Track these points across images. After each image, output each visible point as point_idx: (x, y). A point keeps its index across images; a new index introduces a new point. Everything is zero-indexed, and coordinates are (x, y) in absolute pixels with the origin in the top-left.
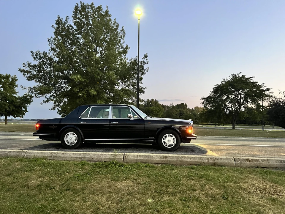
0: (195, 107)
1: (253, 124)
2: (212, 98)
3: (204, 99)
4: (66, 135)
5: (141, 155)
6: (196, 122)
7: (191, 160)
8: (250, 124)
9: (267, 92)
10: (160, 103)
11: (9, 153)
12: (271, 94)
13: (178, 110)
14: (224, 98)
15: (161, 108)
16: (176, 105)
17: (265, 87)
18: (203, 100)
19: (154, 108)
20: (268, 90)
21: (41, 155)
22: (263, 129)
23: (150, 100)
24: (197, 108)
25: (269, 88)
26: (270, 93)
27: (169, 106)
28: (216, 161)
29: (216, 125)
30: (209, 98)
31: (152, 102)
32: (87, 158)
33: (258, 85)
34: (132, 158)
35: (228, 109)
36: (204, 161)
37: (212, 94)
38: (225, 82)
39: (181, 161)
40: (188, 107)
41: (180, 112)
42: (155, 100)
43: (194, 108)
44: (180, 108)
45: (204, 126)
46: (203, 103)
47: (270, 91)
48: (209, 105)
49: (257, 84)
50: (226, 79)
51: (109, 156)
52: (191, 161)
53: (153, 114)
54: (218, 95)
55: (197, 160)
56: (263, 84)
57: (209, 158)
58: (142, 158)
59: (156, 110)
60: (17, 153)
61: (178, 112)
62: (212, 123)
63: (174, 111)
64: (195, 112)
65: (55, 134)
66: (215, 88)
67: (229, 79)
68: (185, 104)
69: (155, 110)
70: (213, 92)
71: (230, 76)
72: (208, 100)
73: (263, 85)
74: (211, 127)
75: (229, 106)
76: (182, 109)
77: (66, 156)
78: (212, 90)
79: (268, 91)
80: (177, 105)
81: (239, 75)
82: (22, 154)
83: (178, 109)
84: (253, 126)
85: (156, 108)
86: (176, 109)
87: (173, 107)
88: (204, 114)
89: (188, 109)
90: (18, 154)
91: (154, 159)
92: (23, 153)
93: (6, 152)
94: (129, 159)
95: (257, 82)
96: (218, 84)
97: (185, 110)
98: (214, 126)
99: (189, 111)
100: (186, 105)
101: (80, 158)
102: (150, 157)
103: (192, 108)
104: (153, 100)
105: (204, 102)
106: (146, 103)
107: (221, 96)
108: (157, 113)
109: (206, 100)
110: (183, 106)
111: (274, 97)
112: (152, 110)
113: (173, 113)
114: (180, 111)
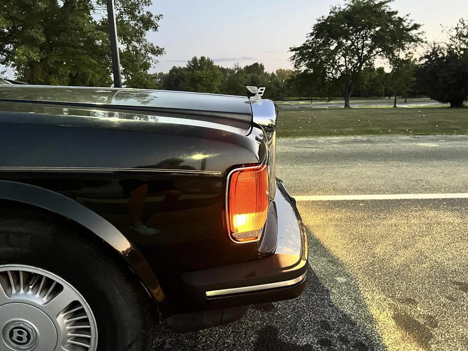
0: (278, 70)
1: (371, 96)
2: (310, 48)
3: (295, 50)
6: (279, 96)
8: (366, 97)
9: (413, 33)
10: (216, 64)
12: (420, 36)
13: (249, 75)
14: (332, 48)
15: (217, 73)
16: (245, 68)
17: (411, 20)
18: (294, 53)
19: (204, 73)
20: (416, 27)
22: (395, 105)
23: (199, 58)
24: (281, 72)
25: (418, 24)
26: (419, 33)
27: (232, 69)
29: (311, 100)
30: (305, 47)
31: (202, 62)
33: (399, 18)
35: (339, 70)
37: (311, 39)
38: (336, 13)
40: (265, 71)
41: (251, 80)
42: (207, 58)
43: (275, 73)
44: (251, 73)
45: (293, 103)
46: (293, 59)
47: (420, 30)
48: (305, 61)
49: (397, 16)
50: (337, 7)
53: (202, 84)
54: (320, 41)
56: (408, 15)
59: (207, 77)
61: (247, 80)
62: (305, 98)
63: (241, 78)
64: (277, 80)
66: (317, 25)
67: (343, 7)
68: (261, 65)
69: (205, 76)
70: (312, 34)
72: (302, 52)
73: (407, 17)
74: (304, 104)
75: (340, 64)
76: (256, 74)
78: (312, 31)
79: (416, 29)
80: (247, 68)
83: (249, 73)
84: (372, 99)
85: (208, 74)
86: (245, 75)
87: (240, 71)
88: (294, 80)
89: (266, 73)
95: (397, 13)
96: (323, 17)
97: (260, 77)
98: (309, 102)
99: (266, 78)
100: (262, 67)
103: (272, 73)
104: (203, 58)
105: (294, 56)
106: (190, 64)
107: (326, 43)
108: (210, 83)
109: (298, 52)
110: (256, 68)
111: (426, 42)
112: (200, 77)
113: (240, 81)
114: (252, 78)
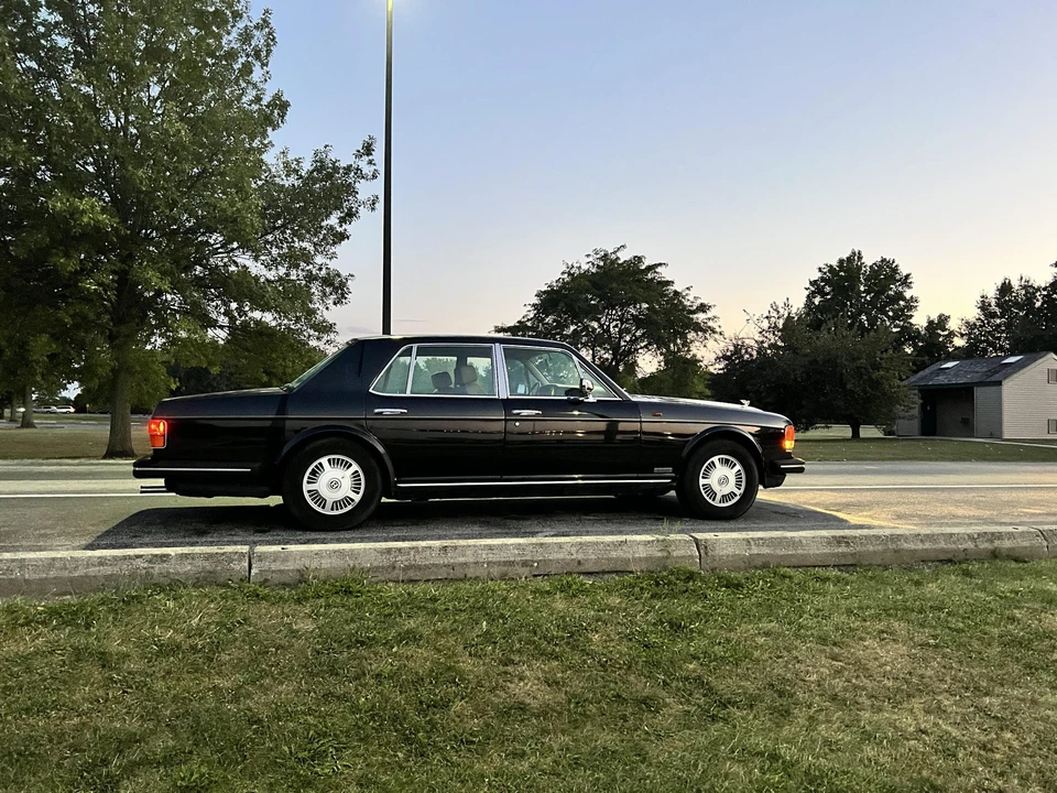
4: (310, 470)
5: (759, 539)
7: (927, 546)
9: (700, 317)
11: (157, 567)
12: (710, 324)
14: (569, 332)
17: (695, 298)
20: (703, 308)
21: (336, 562)
25: (706, 304)
26: (709, 319)
28: (997, 543)
30: (522, 326)
32: (558, 561)
33: (675, 291)
34: (730, 551)
36: (964, 546)
37: (532, 315)
38: (572, 275)
39: (895, 551)
47: (709, 314)
49: (672, 288)
50: (575, 265)
51: (641, 548)
52: (926, 550)
55: (942, 545)
56: (688, 289)
57: (976, 536)
58: (766, 551)
60: (206, 564)
65: (257, 465)
66: (543, 293)
67: (585, 267)
70: (533, 307)
71: (588, 256)
77: (462, 560)
79: (704, 312)
81: (618, 254)
82: (236, 566)
90: (208, 565)
91: (811, 552)
92: (240, 561)
93: (141, 563)
94: (721, 557)
95: (671, 283)
101: (525, 564)
102: (793, 543)
111: (721, 333)
